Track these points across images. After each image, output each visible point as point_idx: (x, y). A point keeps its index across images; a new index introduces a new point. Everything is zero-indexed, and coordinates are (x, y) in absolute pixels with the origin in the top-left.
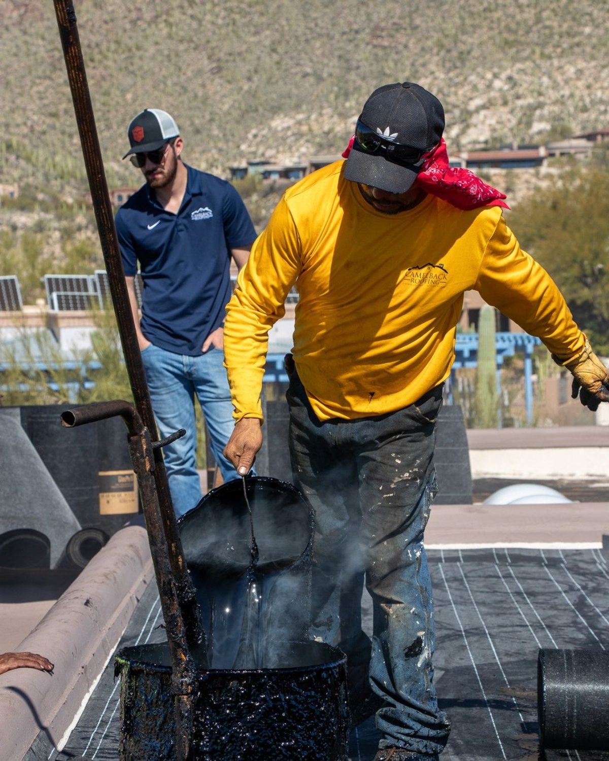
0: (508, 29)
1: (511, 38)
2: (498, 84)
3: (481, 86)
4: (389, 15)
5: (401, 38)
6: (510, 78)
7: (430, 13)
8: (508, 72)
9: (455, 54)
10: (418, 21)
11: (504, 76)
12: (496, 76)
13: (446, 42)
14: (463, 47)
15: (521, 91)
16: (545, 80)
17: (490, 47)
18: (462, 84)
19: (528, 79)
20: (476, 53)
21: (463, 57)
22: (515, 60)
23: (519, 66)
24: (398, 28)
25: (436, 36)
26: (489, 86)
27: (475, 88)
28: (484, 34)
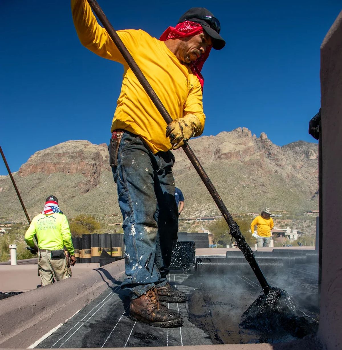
0: (208, 197)
1: (208, 199)
2: (206, 206)
3: (203, 206)
4: (188, 195)
5: (190, 198)
6: (208, 205)
7: (195, 194)
8: (208, 204)
9: (199, 201)
10: (193, 196)
11: (207, 205)
12: (206, 205)
13: (197, 199)
14: (200, 200)
15: (210, 207)
16: (214, 206)
17: (205, 200)
18: (200, 206)
19: (211, 205)
20: (202, 201)
21: (200, 202)
22: (209, 202)
23: (210, 203)
24: (189, 197)
25: (196, 198)
26: (205, 207)
27: (202, 207)
28: (204, 198)
